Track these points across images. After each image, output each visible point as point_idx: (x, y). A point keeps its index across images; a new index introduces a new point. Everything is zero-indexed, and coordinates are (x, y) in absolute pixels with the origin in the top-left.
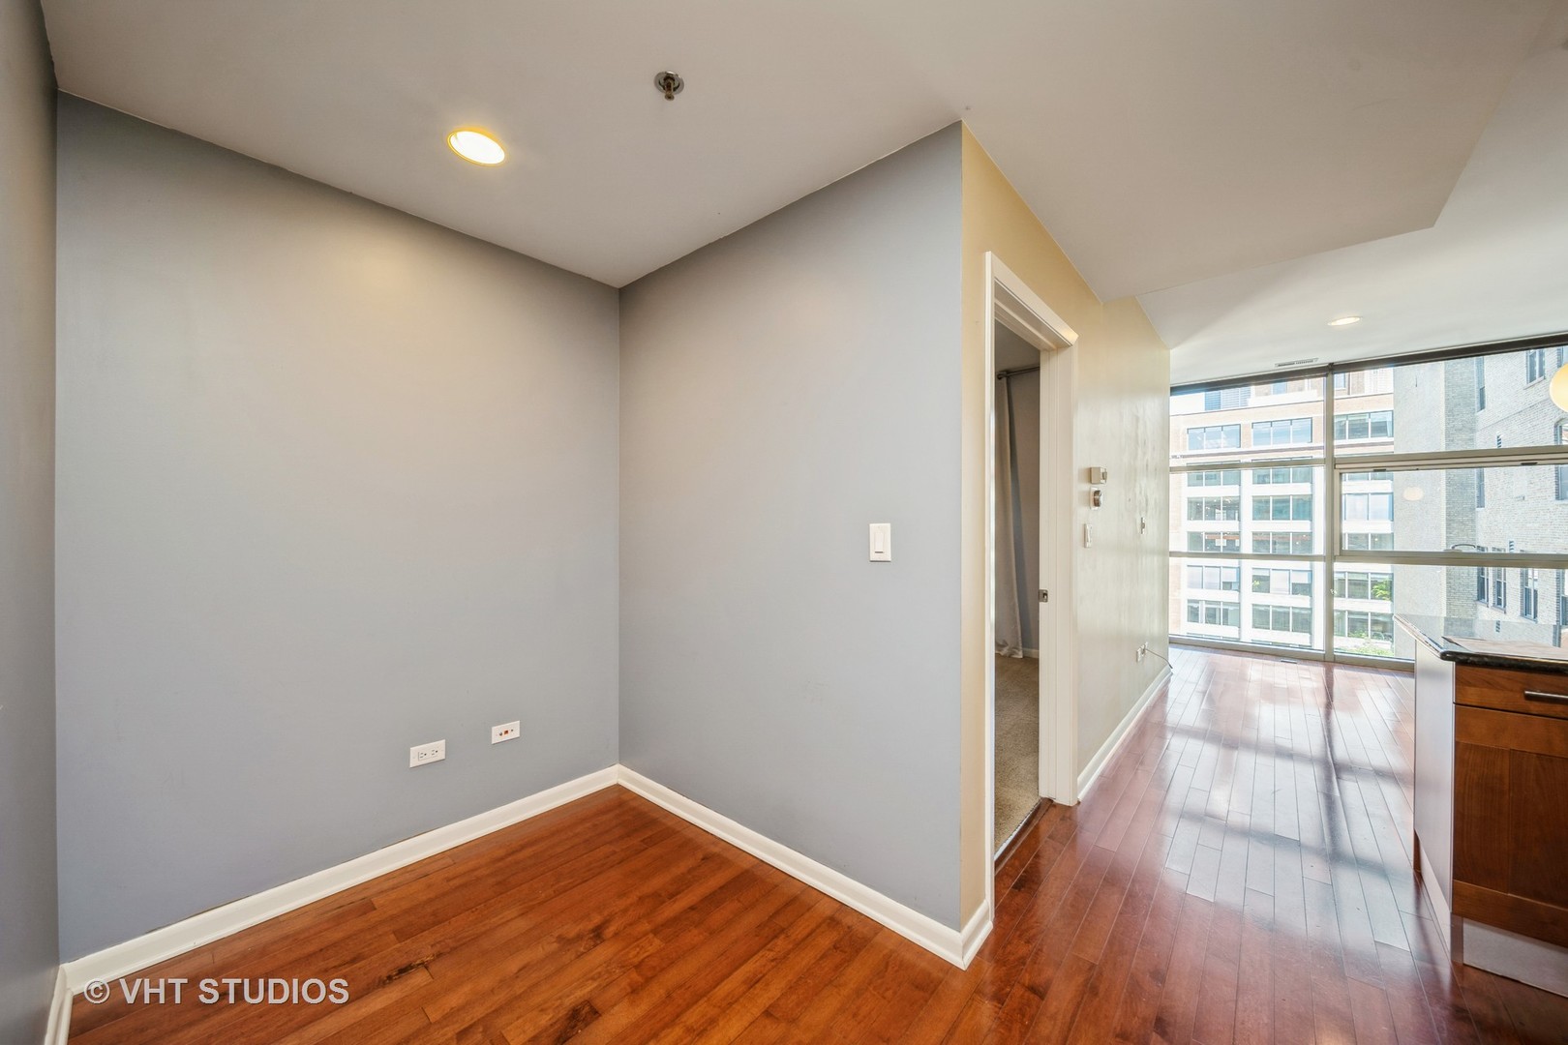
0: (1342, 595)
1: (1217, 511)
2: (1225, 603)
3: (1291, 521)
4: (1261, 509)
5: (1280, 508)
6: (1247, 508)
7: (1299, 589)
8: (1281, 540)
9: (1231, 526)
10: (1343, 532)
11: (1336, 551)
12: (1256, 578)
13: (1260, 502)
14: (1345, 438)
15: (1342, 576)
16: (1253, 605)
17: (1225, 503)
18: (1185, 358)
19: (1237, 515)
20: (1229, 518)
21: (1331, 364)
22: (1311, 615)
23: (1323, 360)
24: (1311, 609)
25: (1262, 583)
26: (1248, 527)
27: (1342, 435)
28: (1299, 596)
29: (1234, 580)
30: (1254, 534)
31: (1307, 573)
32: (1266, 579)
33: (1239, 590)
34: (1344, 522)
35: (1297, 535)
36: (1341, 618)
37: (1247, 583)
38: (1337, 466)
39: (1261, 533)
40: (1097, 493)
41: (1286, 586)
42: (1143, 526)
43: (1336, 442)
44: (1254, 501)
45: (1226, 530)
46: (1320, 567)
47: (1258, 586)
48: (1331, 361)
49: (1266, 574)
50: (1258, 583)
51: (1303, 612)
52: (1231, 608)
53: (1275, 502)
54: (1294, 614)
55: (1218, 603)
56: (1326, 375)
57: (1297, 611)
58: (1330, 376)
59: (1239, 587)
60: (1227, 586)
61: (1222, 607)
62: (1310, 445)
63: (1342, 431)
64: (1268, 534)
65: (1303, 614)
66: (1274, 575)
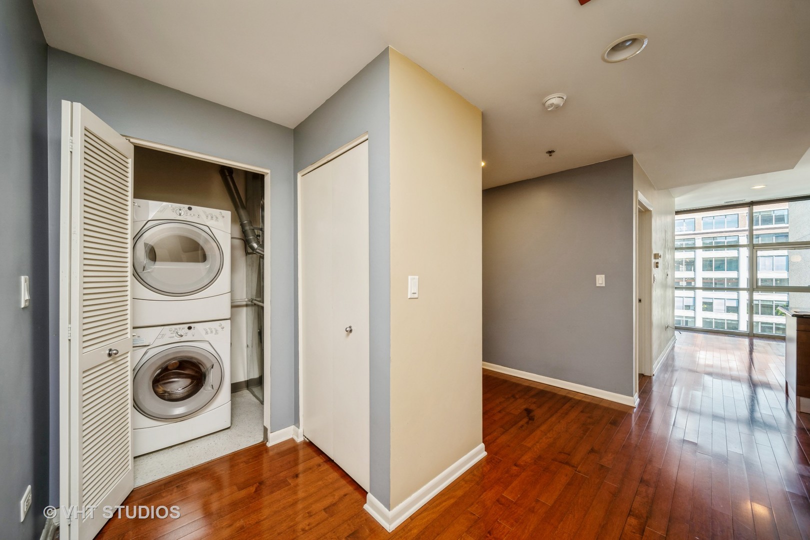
0: (757, 313)
1: (681, 266)
2: (686, 317)
3: (726, 272)
4: (708, 265)
5: (720, 265)
6: (699, 265)
7: (729, 309)
8: (720, 283)
9: (690, 274)
10: (758, 277)
11: (754, 286)
12: (704, 303)
13: (706, 261)
14: (759, 225)
15: (757, 302)
16: (703, 318)
17: (686, 262)
18: (681, 200)
19: (693, 268)
20: (687, 270)
21: (752, 202)
22: (738, 324)
23: (748, 200)
24: (738, 321)
25: (708, 306)
26: (700, 275)
27: (757, 224)
28: (731, 313)
29: (691, 304)
30: (703, 279)
31: (735, 301)
32: (711, 304)
33: (694, 310)
34: (758, 272)
35: (729, 280)
36: (757, 326)
37: (699, 306)
38: (755, 248)
39: (707, 279)
40: (657, 263)
41: (723, 308)
42: (667, 274)
43: (755, 227)
44: (703, 260)
45: (686, 277)
46: (744, 296)
47: (706, 308)
48: (752, 200)
49: (710, 301)
50: (706, 306)
51: (733, 322)
52: (689, 320)
53: (715, 261)
54: (727, 323)
55: (682, 317)
56: (749, 206)
57: (730, 322)
58: (751, 207)
59: (695, 308)
60: (688, 307)
61: (684, 319)
62: (737, 229)
63: (758, 221)
64: (712, 279)
65: (733, 324)
66: (715, 302)
